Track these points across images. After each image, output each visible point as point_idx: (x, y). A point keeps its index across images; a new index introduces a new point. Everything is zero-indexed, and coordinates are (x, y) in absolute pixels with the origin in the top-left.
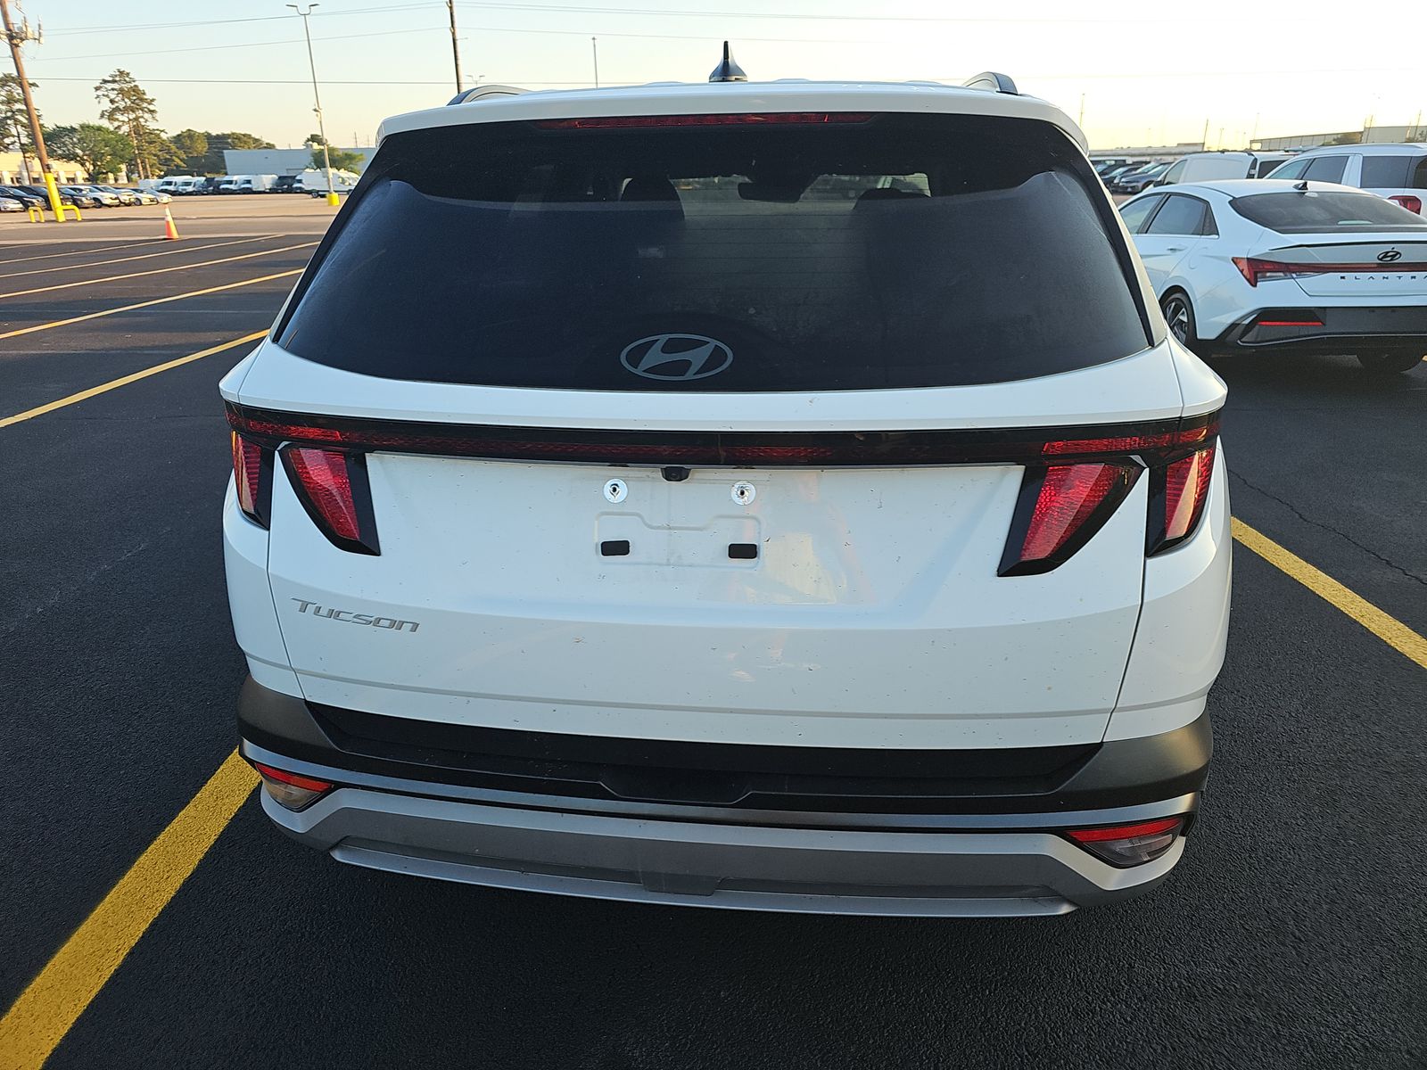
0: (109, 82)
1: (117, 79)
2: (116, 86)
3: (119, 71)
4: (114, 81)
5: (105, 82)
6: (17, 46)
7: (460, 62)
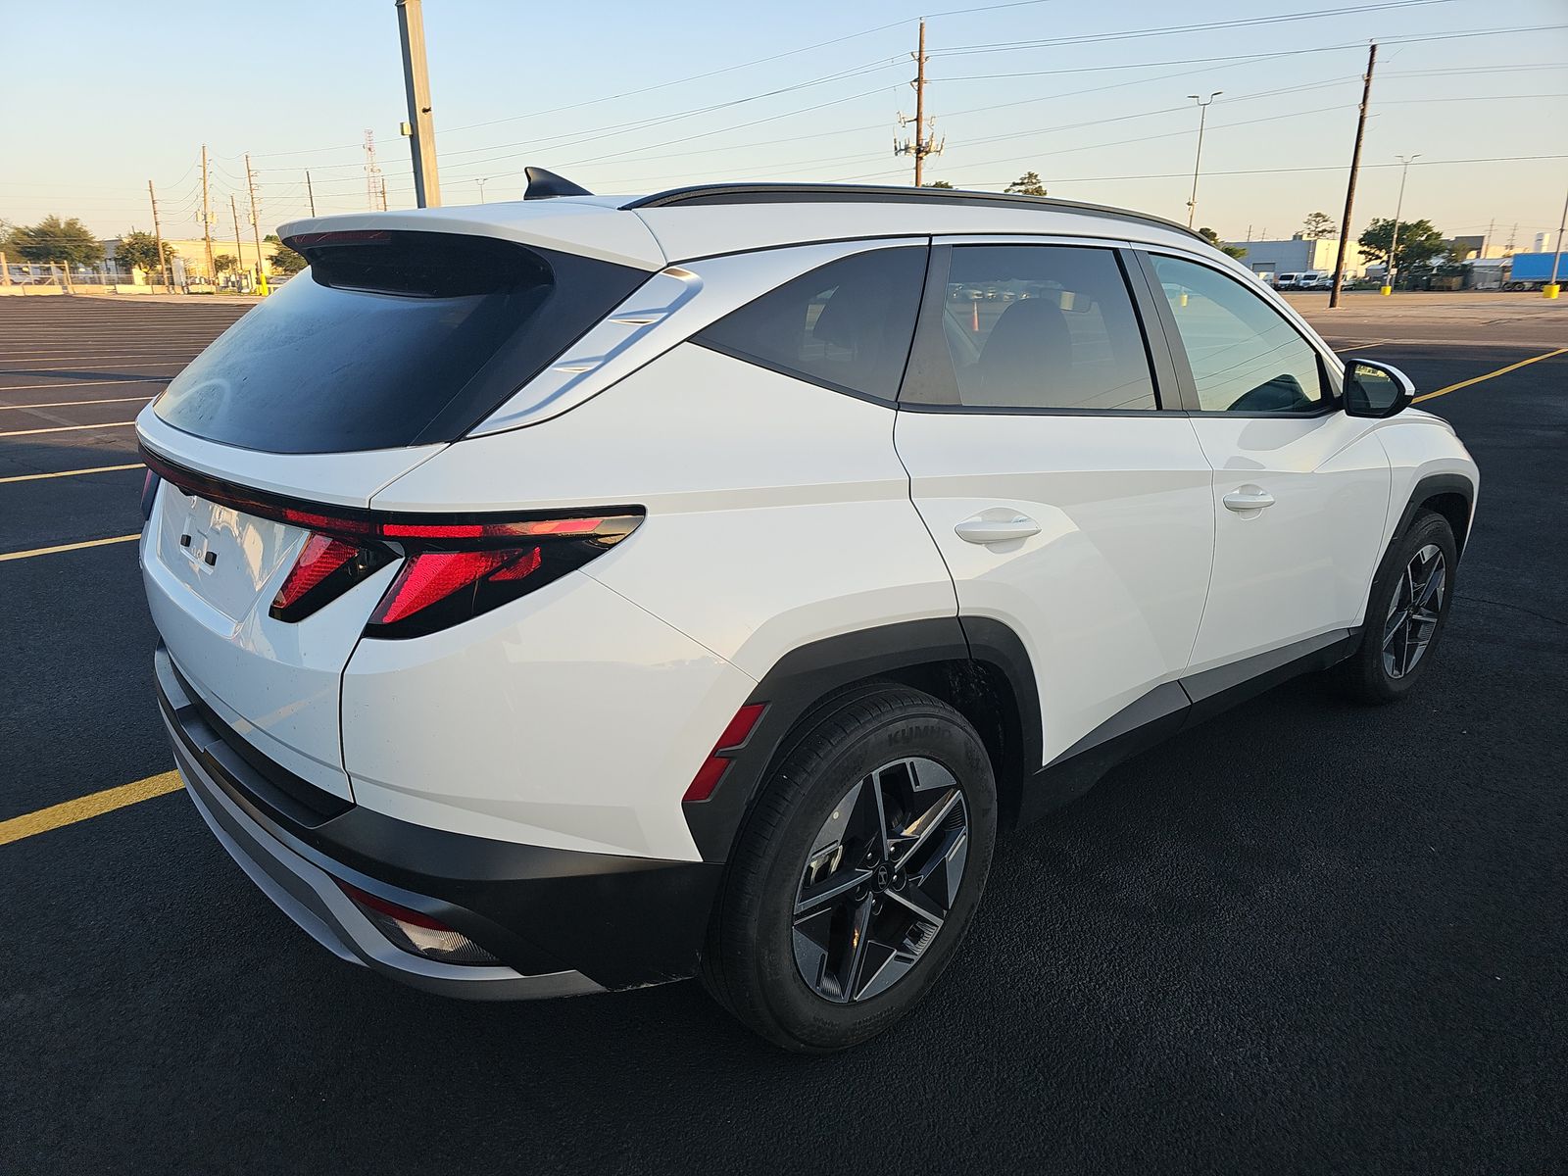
0: (1018, 184)
1: (1026, 181)
2: (1023, 188)
3: (1029, 173)
4: (1022, 184)
5: (1015, 184)
6: (921, 158)
7: (1363, 143)
